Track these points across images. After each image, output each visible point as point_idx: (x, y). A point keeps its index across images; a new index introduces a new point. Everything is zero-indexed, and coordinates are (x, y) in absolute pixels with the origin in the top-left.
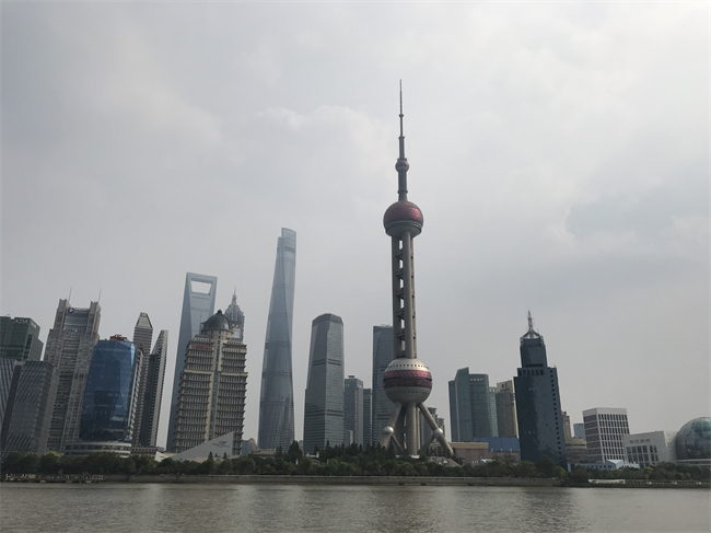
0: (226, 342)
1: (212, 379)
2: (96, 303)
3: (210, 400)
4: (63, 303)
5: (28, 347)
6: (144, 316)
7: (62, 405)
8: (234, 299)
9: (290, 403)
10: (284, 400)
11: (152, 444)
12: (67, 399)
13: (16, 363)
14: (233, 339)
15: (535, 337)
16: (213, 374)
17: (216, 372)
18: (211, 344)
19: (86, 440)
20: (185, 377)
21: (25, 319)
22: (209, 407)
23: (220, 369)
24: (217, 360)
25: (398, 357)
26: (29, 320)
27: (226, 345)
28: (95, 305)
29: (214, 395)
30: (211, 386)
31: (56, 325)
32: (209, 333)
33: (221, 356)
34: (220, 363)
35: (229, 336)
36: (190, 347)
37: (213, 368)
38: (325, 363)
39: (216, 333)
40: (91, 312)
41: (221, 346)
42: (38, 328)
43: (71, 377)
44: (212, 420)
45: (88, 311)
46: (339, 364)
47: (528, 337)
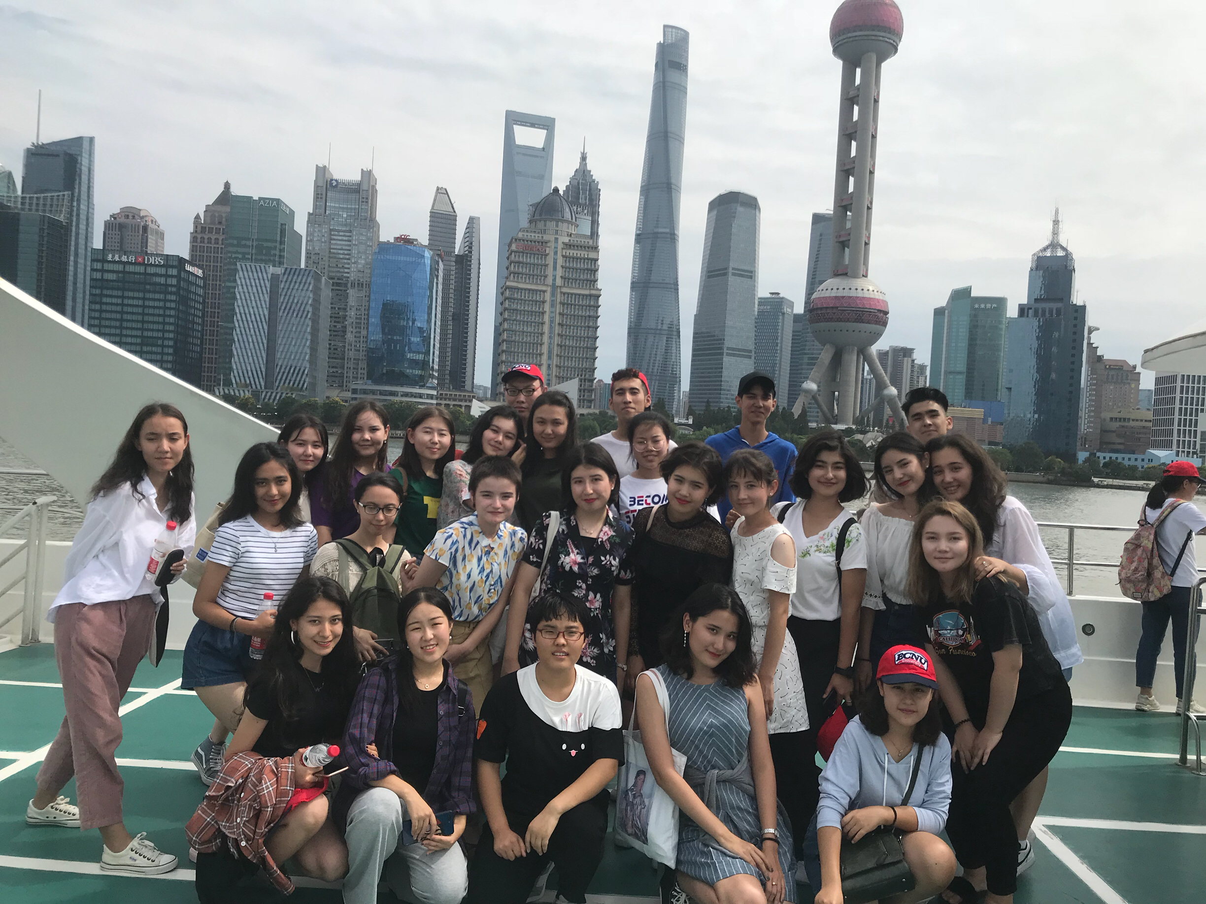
0: (566, 240)
1: (548, 296)
2: (370, 173)
3: (546, 328)
4: (321, 171)
5: (282, 242)
6: (442, 192)
7: (339, 326)
8: (584, 158)
9: (674, 332)
10: (665, 327)
11: (468, 387)
12: (345, 317)
13: (272, 270)
14: (578, 235)
15: (1060, 253)
16: (549, 289)
17: (554, 287)
18: (544, 243)
19: (377, 382)
20: (507, 293)
21: (273, 200)
22: (546, 339)
23: (559, 282)
24: (555, 268)
25: (836, 275)
26: (278, 201)
27: (568, 246)
28: (367, 175)
29: (552, 321)
30: (547, 307)
31: (315, 207)
32: (541, 225)
33: (560, 261)
34: (560, 272)
35: (572, 230)
36: (514, 247)
37: (550, 281)
38: (725, 274)
39: (551, 225)
40: (365, 187)
41: (560, 246)
42: (292, 213)
43: (346, 285)
44: (550, 358)
45: (359, 184)
46: (750, 275)
47: (1048, 254)
